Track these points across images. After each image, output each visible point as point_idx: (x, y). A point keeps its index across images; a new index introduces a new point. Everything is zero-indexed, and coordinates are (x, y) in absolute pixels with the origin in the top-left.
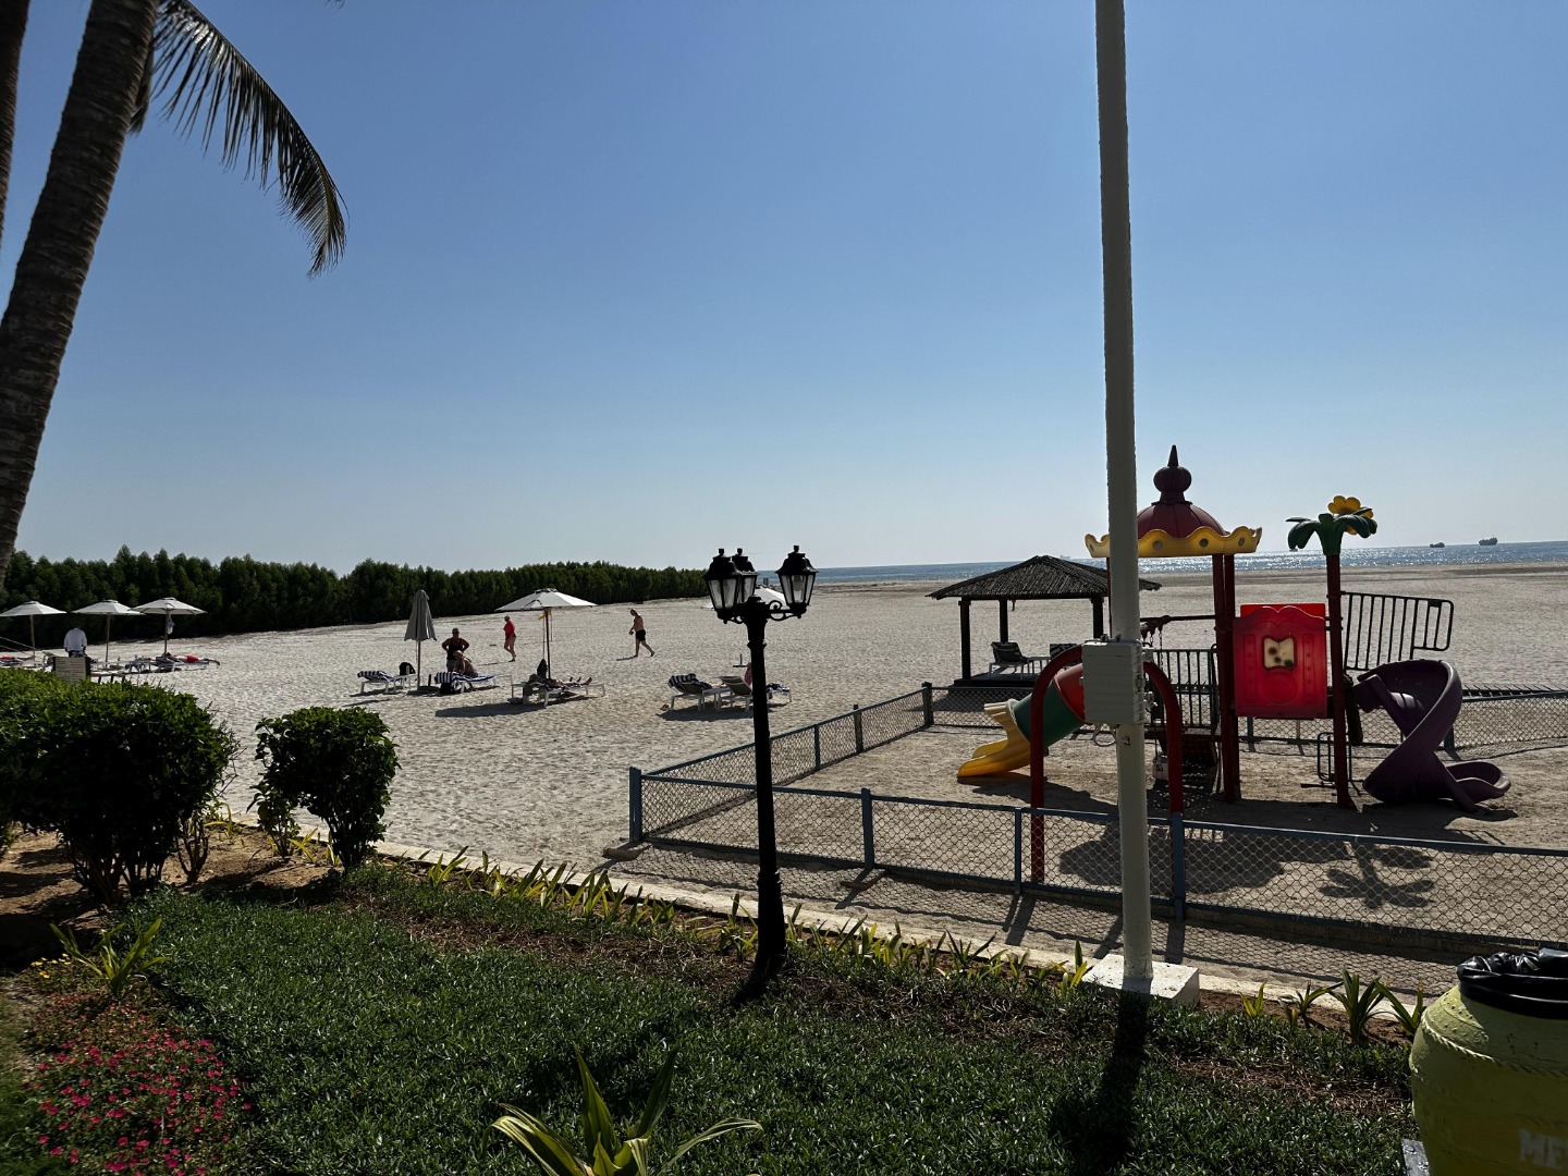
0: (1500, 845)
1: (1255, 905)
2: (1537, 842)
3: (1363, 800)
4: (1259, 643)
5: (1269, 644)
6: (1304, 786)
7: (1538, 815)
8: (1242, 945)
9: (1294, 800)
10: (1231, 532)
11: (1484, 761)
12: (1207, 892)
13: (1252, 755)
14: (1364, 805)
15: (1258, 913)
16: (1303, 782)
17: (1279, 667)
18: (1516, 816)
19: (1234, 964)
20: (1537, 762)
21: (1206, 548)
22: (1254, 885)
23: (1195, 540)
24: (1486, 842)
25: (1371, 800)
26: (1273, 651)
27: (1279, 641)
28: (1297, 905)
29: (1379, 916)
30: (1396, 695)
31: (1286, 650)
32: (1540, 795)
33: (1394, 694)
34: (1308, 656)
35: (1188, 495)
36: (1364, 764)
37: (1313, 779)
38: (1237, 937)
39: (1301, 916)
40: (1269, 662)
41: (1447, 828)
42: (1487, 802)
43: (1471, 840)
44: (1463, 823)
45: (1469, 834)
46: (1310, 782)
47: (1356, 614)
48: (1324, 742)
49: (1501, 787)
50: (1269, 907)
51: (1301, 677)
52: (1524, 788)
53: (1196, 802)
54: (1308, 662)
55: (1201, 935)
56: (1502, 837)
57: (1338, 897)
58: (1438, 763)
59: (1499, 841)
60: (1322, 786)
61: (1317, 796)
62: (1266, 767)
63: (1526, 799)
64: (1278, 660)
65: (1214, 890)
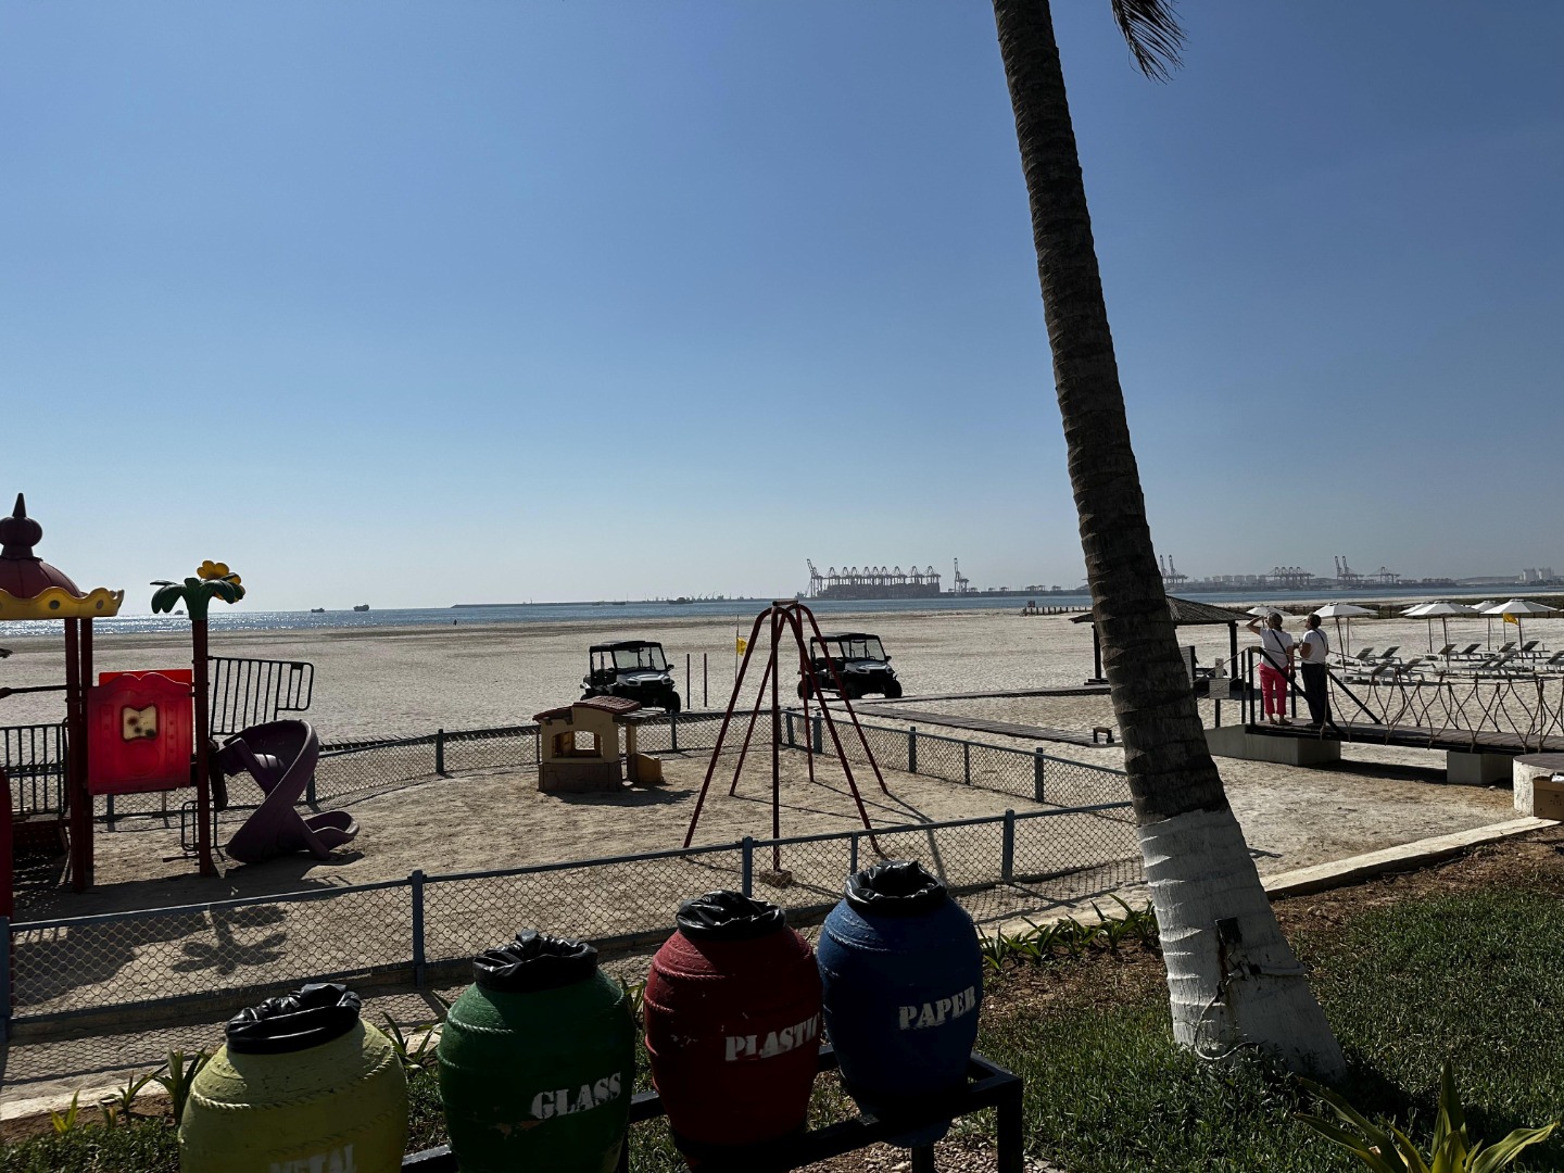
0: (347, 886)
1: (98, 1002)
2: (378, 876)
3: (225, 865)
4: (117, 713)
5: (129, 714)
6: (165, 860)
7: (380, 852)
8: (80, 1050)
9: (155, 877)
10: (89, 593)
11: (340, 810)
12: (38, 1002)
13: (111, 835)
14: (228, 870)
15: (102, 1009)
16: (165, 856)
17: (140, 738)
18: (363, 856)
19: (68, 1075)
20: (383, 805)
21: (57, 611)
22: (97, 980)
23: (44, 602)
24: (336, 886)
25: (233, 863)
26: (133, 721)
27: (140, 710)
28: (147, 991)
29: (230, 981)
30: (260, 757)
31: (148, 719)
32: (385, 834)
33: (257, 756)
34: (171, 723)
35: (37, 551)
36: (228, 828)
37: (177, 851)
38: (74, 1043)
39: (149, 1001)
40: (129, 733)
41: (303, 878)
42: (340, 848)
43: (322, 885)
44: (318, 872)
45: (322, 881)
46: (173, 854)
47: (223, 678)
48: (188, 811)
49: (351, 832)
50: (113, 1000)
51: (163, 746)
52: (371, 830)
53: (39, 899)
54: (171, 730)
55: (28, 1054)
56: (350, 879)
57: (189, 971)
58: (297, 817)
59: (347, 882)
60: (186, 857)
61: (178, 870)
62: (126, 846)
63: (373, 839)
64: (138, 730)
65: (47, 998)
